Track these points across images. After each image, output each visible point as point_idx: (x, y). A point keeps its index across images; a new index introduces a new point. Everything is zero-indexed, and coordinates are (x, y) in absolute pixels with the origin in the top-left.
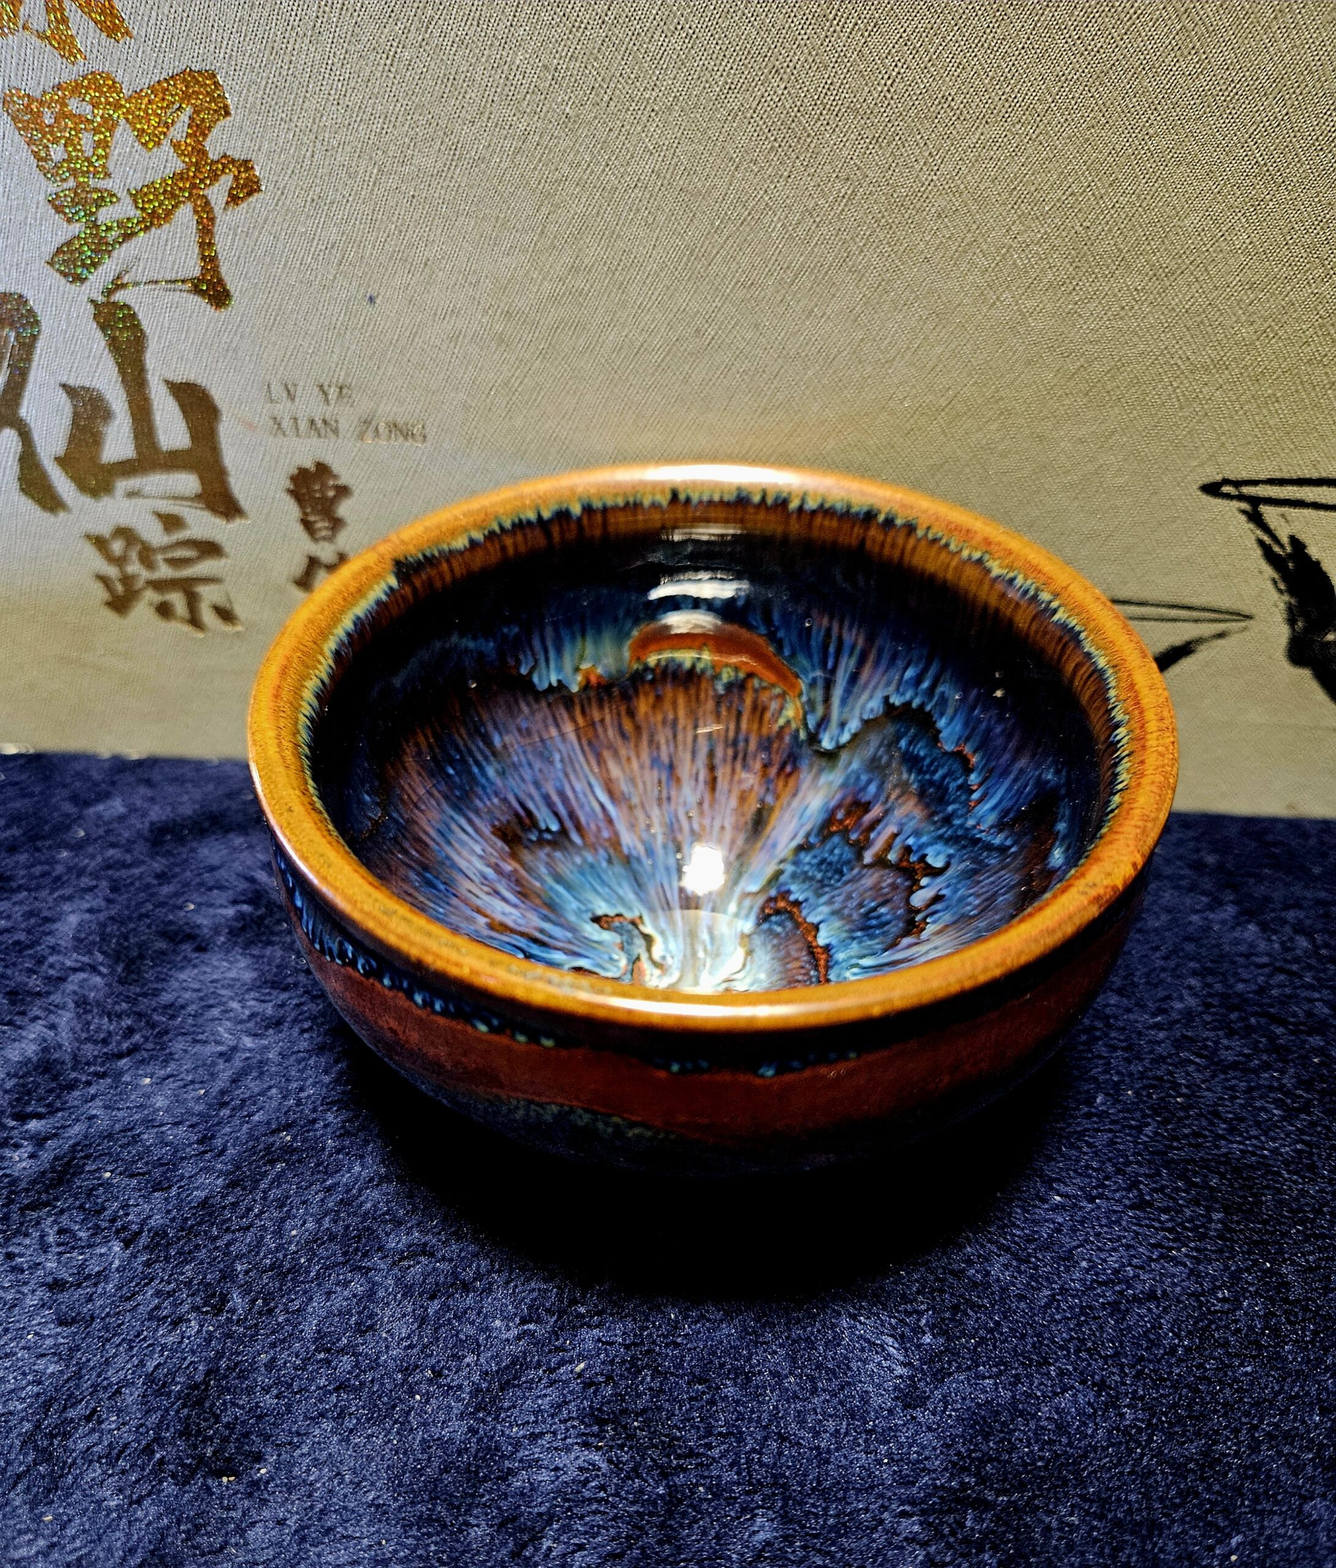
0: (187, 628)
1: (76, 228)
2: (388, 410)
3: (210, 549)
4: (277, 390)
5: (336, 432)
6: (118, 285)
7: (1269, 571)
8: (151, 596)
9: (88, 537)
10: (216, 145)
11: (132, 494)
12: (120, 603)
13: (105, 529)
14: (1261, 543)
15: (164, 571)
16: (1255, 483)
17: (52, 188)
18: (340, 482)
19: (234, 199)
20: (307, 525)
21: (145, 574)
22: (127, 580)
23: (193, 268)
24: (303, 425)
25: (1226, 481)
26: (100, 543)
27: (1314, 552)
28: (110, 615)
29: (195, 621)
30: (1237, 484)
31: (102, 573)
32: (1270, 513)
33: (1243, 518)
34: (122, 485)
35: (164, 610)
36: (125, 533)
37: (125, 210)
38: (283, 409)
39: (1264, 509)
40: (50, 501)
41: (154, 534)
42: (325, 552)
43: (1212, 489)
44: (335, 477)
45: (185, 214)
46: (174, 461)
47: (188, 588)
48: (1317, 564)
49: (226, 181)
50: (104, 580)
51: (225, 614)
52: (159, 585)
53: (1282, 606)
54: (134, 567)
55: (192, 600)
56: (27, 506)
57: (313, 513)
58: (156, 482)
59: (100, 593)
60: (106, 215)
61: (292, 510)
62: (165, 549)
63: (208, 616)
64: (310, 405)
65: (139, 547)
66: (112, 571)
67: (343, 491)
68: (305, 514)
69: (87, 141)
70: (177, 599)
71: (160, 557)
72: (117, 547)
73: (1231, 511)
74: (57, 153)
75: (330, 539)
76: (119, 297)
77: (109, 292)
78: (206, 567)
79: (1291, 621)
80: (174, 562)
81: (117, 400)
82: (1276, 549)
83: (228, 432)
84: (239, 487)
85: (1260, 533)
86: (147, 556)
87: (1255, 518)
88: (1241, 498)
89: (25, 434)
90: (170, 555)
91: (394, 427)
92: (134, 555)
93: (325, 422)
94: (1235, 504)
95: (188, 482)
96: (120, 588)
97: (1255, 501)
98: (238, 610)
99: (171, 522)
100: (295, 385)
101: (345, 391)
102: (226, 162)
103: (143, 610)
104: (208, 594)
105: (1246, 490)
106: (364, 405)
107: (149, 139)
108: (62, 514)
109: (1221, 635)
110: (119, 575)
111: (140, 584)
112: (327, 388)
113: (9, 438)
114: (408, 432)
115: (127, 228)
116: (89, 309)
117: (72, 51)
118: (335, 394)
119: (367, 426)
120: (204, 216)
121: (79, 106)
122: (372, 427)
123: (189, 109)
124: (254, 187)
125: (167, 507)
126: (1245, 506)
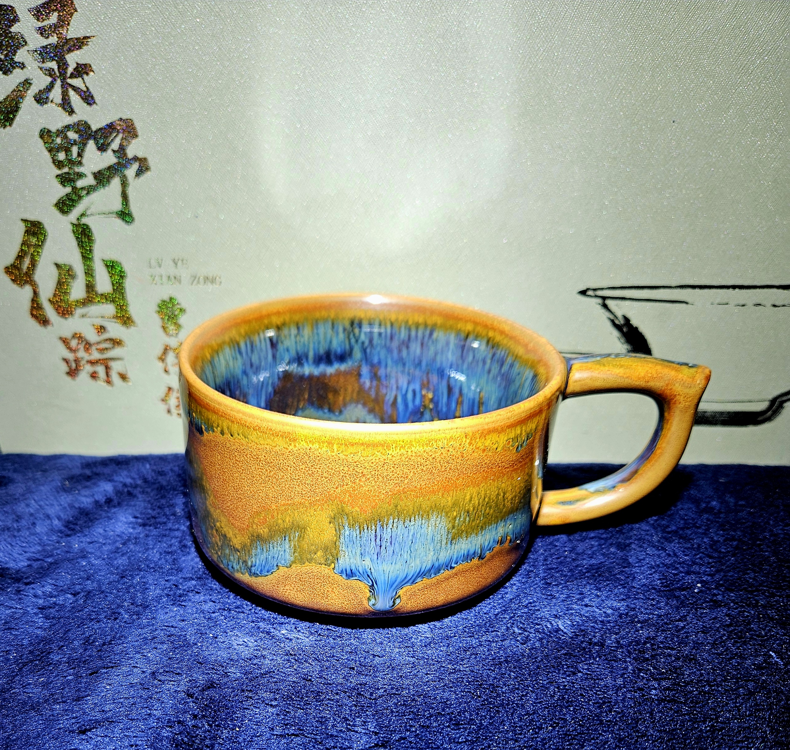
0: (105, 384)
1: (68, 190)
2: (204, 271)
3: (117, 343)
4: (153, 262)
5: (180, 282)
6: (83, 215)
7: (616, 333)
8: (89, 368)
9: (61, 338)
10: (130, 152)
11: (83, 316)
12: (73, 373)
13: (68, 334)
14: (609, 319)
15: (96, 355)
16: (602, 289)
17: (59, 172)
18: (181, 307)
19: (138, 175)
20: (164, 328)
21: (86, 357)
22: (77, 361)
23: (118, 205)
24: (165, 279)
25: (588, 290)
26: (65, 341)
27: (635, 322)
28: (68, 379)
29: (109, 382)
30: (595, 290)
31: (66, 357)
32: (610, 303)
33: (599, 307)
34: (79, 311)
35: (94, 376)
36: (78, 336)
37: (90, 180)
38: (156, 271)
39: (609, 302)
40: (44, 322)
41: (92, 336)
42: (173, 342)
43: (583, 293)
44: (179, 304)
45: (116, 182)
46: (105, 297)
47: (106, 364)
48: (636, 328)
49: (135, 166)
50: (66, 361)
51: (123, 377)
52: (92, 363)
53: (624, 351)
54: (81, 354)
55: (107, 369)
56: (33, 322)
57: (169, 322)
58: (95, 310)
59: (64, 368)
60: (80, 184)
61: (157, 321)
62: (96, 344)
63: (115, 378)
64: (168, 269)
65: (84, 343)
66: (70, 356)
67: (183, 311)
68: (164, 323)
69: (75, 150)
70: (101, 370)
71: (94, 348)
72: (74, 343)
73: (594, 303)
74: (62, 156)
75: (176, 336)
76: (84, 220)
77: (79, 218)
78: (116, 352)
80: (102, 351)
81: (79, 268)
82: (616, 322)
83: (129, 284)
84: (133, 310)
85: (608, 314)
86: (88, 346)
87: (605, 306)
88: (596, 296)
89: (35, 288)
90: (98, 347)
91: (206, 279)
92: (81, 347)
93: (175, 277)
94: (594, 300)
95: (110, 309)
96: (74, 365)
97: (604, 298)
98: (130, 375)
99: (102, 329)
100: (162, 260)
101: (185, 261)
102: (136, 159)
103: (83, 376)
104: (116, 367)
105: (600, 293)
106: (193, 268)
107: (102, 148)
108: (49, 327)
110: (74, 358)
111: (83, 363)
112: (176, 260)
113: (28, 290)
114: (213, 281)
115: (90, 190)
116: (70, 227)
117: (71, 112)
118: (180, 263)
119: (195, 278)
120: (124, 184)
121: (72, 135)
122: (197, 279)
123: (120, 136)
124: (147, 169)
125: (99, 322)
126: (600, 301)
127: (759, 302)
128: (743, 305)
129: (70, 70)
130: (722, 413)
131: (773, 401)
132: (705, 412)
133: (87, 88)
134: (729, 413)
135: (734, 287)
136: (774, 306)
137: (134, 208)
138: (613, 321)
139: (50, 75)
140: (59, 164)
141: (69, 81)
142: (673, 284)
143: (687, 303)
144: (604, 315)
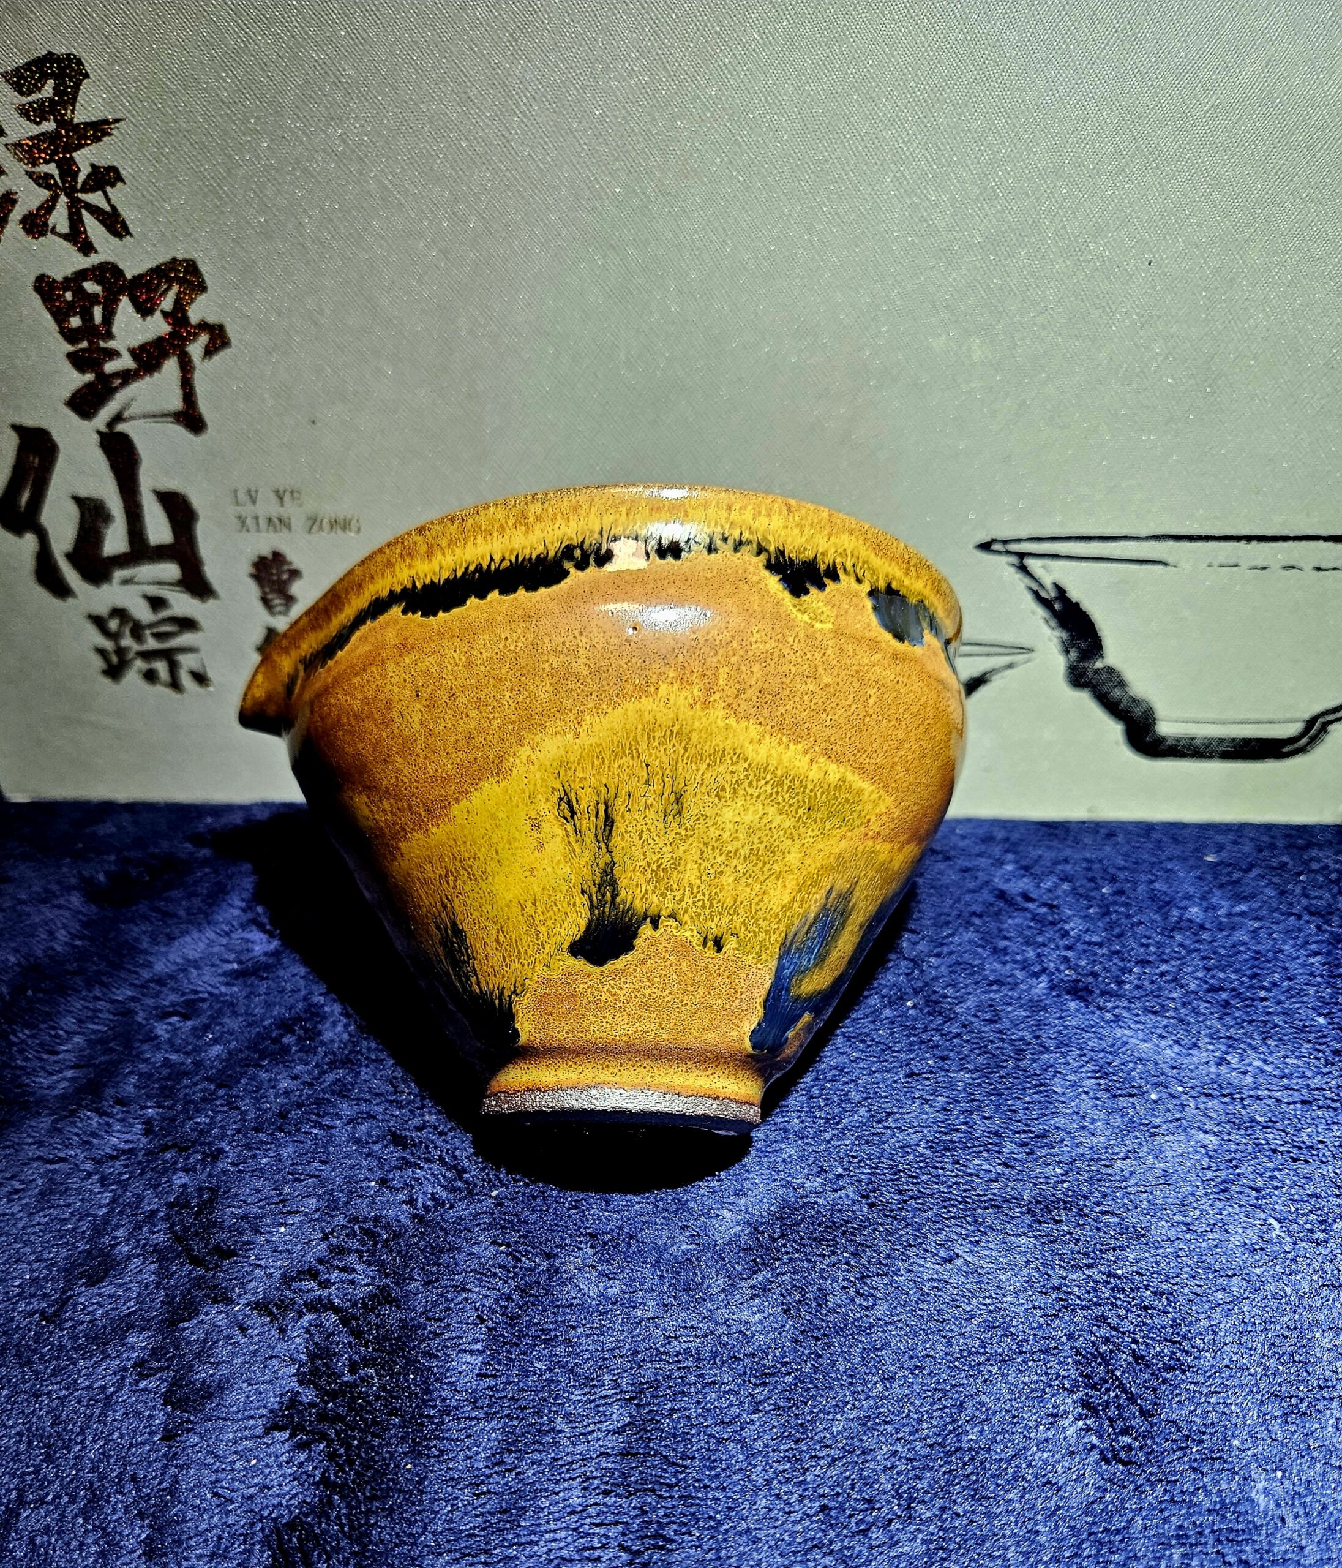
0: (169, 692)
1: (89, 377)
2: (329, 510)
3: (188, 624)
4: (242, 496)
5: (289, 527)
6: (118, 418)
7: (1041, 612)
8: (139, 664)
9: (90, 616)
10: (195, 314)
11: (126, 582)
12: (114, 671)
13: (102, 610)
14: (1031, 589)
15: (151, 644)
16: (1019, 541)
17: (70, 348)
18: (292, 567)
19: (209, 352)
20: (266, 602)
21: (136, 647)
22: (121, 651)
23: (176, 403)
24: (263, 523)
25: (994, 541)
26: (98, 621)
27: (1074, 595)
28: (106, 681)
29: (175, 684)
30: (1005, 542)
31: (100, 646)
32: (1032, 563)
33: (1012, 570)
34: (119, 574)
35: (150, 676)
36: (120, 613)
37: (126, 362)
38: (248, 510)
39: (1030, 562)
40: (61, 590)
41: (143, 613)
42: (281, 623)
43: (985, 547)
44: (290, 563)
45: (171, 366)
46: (160, 553)
47: (169, 656)
48: (1077, 604)
49: (204, 339)
50: (101, 652)
51: (200, 678)
52: (146, 655)
53: (1055, 640)
54: (127, 641)
55: (173, 667)
56: (42, 594)
57: (272, 591)
58: (148, 571)
59: (98, 663)
60: (110, 367)
61: (253, 590)
62: (151, 626)
63: (186, 680)
64: (268, 507)
65: (131, 624)
66: (108, 645)
67: (295, 574)
68: (265, 593)
69: (98, 312)
70: (161, 667)
71: (148, 632)
72: (113, 625)
73: (1002, 566)
74: (75, 322)
75: (285, 613)
76: (121, 427)
77: (111, 424)
78: (185, 639)
79: (1067, 652)
80: (159, 636)
81: (115, 505)
82: (1043, 594)
83: (202, 530)
84: (212, 572)
85: (1028, 582)
86: (137, 631)
87: (1023, 569)
88: (1008, 552)
89: (42, 536)
90: (155, 630)
91: (334, 524)
92: (127, 631)
93: (280, 520)
94: (1005, 559)
95: (171, 570)
96: (115, 659)
97: (1021, 556)
98: (211, 674)
99: (157, 603)
100: (257, 492)
101: (296, 495)
102: (204, 326)
103: (133, 676)
104: (187, 662)
105: (1015, 547)
106: (310, 505)
107: (144, 310)
108: (70, 600)
109: (1010, 666)
110: (115, 648)
111: (131, 655)
112: (281, 493)
113: (30, 541)
114: (345, 525)
115: (127, 377)
116: (96, 438)
117: (87, 248)
118: (287, 498)
119: (314, 522)
120: (186, 366)
121: (91, 287)
122: (318, 523)
123: (175, 288)
124: (225, 343)
125: (154, 591)
126: (1014, 560)
127: (1292, 563)
128: (1264, 568)
129: (81, 177)
130: (1222, 740)
131: (1311, 723)
132: (1193, 739)
133: (113, 207)
134: (1234, 740)
135: (1249, 539)
136: (1319, 569)
137: (204, 407)
138: (1036, 594)
139: (48, 187)
140: (70, 336)
141: (81, 196)
142: (1143, 533)
143: (1166, 564)
144: (1020, 583)
